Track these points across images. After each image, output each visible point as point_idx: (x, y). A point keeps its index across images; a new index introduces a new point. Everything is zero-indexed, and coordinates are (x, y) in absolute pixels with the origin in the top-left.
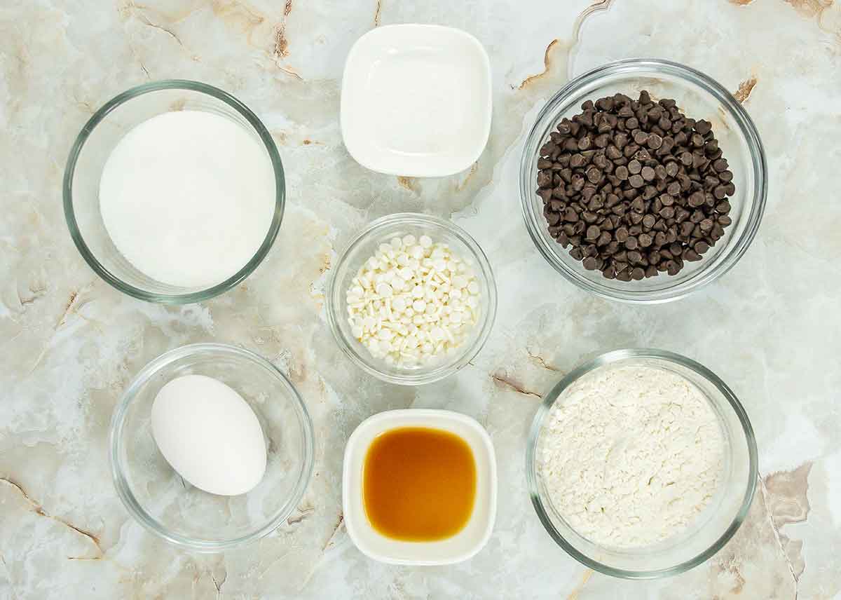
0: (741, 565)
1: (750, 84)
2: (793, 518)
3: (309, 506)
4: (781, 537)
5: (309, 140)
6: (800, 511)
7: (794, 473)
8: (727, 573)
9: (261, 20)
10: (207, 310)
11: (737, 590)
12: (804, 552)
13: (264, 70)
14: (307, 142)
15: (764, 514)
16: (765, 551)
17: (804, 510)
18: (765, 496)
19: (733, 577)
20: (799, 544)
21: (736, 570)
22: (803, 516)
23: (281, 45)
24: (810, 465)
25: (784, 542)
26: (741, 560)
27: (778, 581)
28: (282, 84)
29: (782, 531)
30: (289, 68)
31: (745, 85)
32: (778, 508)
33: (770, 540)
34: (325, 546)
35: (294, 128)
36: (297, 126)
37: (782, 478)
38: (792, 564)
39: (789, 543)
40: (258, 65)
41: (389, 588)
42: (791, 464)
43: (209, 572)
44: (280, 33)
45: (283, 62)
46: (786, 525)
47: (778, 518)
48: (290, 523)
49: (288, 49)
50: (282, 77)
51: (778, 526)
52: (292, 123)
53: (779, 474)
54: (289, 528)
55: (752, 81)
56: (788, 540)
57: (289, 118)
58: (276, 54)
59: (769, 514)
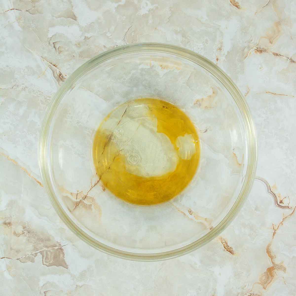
0: (25, 236)
1: (232, 252)
2: (44, 260)
3: (60, 52)
4: (36, 254)
5: (218, 61)
6: (47, 263)
7: (64, 261)
8: (22, 229)
9: (271, 42)
10: (147, 12)
11: (15, 233)
12: (29, 263)
13: (249, 42)
14: (217, 60)
15: (47, 247)
16: (31, 246)
17: (47, 264)
18: (54, 248)
19: (20, 232)
20: (33, 261)
21: (23, 233)
22: (44, 263)
23: (260, 51)
24: (67, 268)
25: (34, 255)
26: (27, 236)
27: (18, 251)
28: (243, 50)
29: (39, 254)
30: (250, 53)
31: (232, 250)
32: (49, 253)
33: (35, 249)
34: (43, 58)
35: (224, 54)
36: (225, 56)
37: (61, 255)
38: (25, 258)
39: (33, 257)
40: (252, 40)
41: (23, 84)
42: (67, 259)
43: (34, 7)
44: (265, 51)
45: (252, 51)
46: (41, 256)
47: (45, 253)
48: (53, 43)
49: (258, 53)
50: (246, 50)
51: (41, 253)
52: (226, 54)
53: (64, 254)
54: (51, 42)
55: (233, 253)
56: (35, 256)
57: (228, 52)
58: (256, 48)
59: (46, 249)
